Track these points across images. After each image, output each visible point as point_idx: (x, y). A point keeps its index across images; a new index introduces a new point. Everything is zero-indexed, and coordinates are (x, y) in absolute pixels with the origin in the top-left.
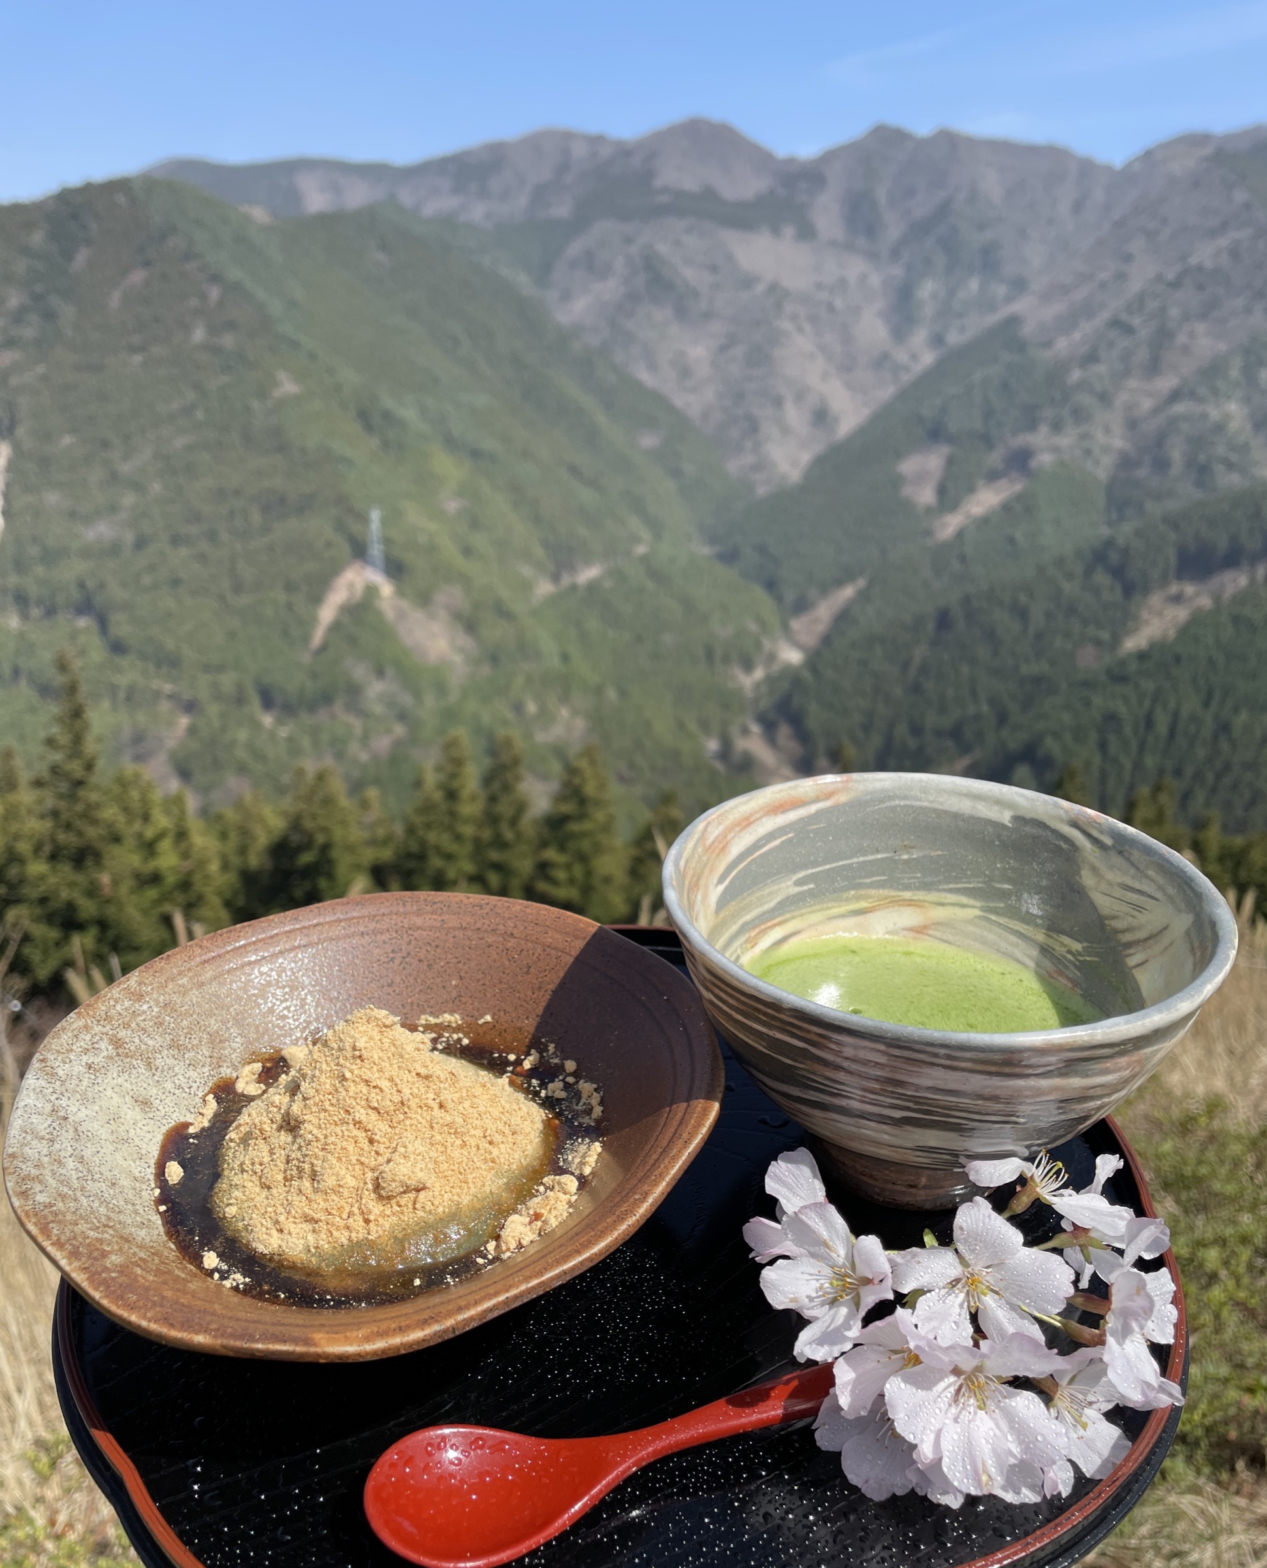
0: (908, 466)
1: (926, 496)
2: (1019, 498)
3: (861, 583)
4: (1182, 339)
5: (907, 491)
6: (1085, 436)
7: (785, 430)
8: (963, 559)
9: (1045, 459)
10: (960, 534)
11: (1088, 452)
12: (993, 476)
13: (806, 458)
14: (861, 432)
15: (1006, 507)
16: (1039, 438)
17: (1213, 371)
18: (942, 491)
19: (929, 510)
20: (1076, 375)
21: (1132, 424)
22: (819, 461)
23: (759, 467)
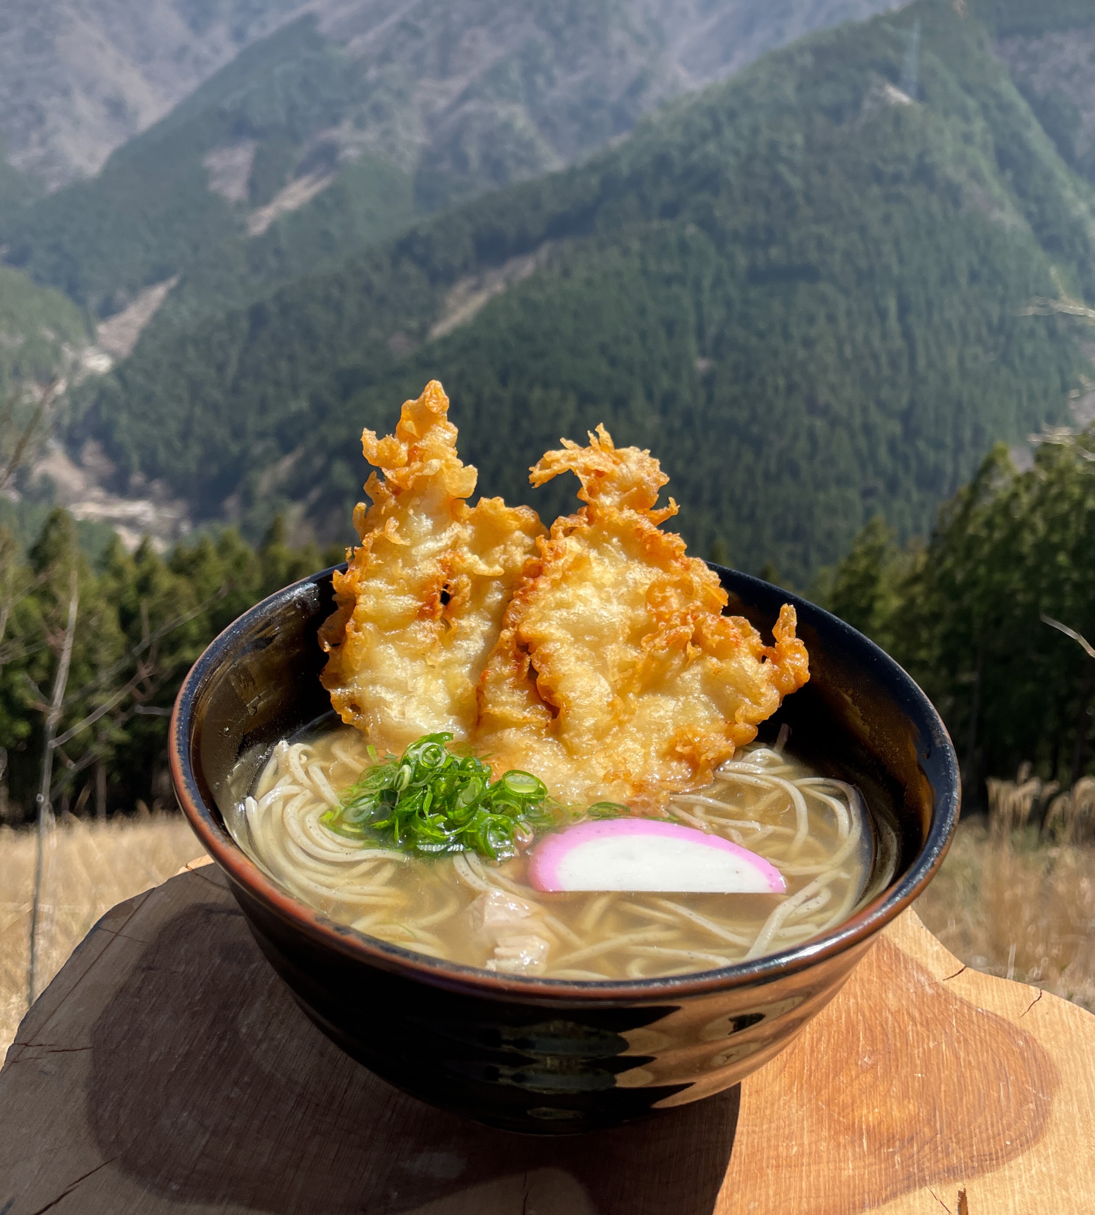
0: (214, 161)
1: (235, 190)
2: (330, 191)
3: (173, 282)
4: (465, 43)
5: (214, 185)
6: (387, 133)
7: (77, 122)
8: (278, 252)
9: (351, 153)
10: (273, 230)
11: (392, 148)
12: (302, 170)
13: (104, 152)
14: (162, 124)
15: (317, 202)
16: (343, 132)
17: (496, 74)
18: (252, 185)
19: (239, 205)
20: (372, 74)
21: (431, 122)
22: (118, 154)
23: (49, 160)
